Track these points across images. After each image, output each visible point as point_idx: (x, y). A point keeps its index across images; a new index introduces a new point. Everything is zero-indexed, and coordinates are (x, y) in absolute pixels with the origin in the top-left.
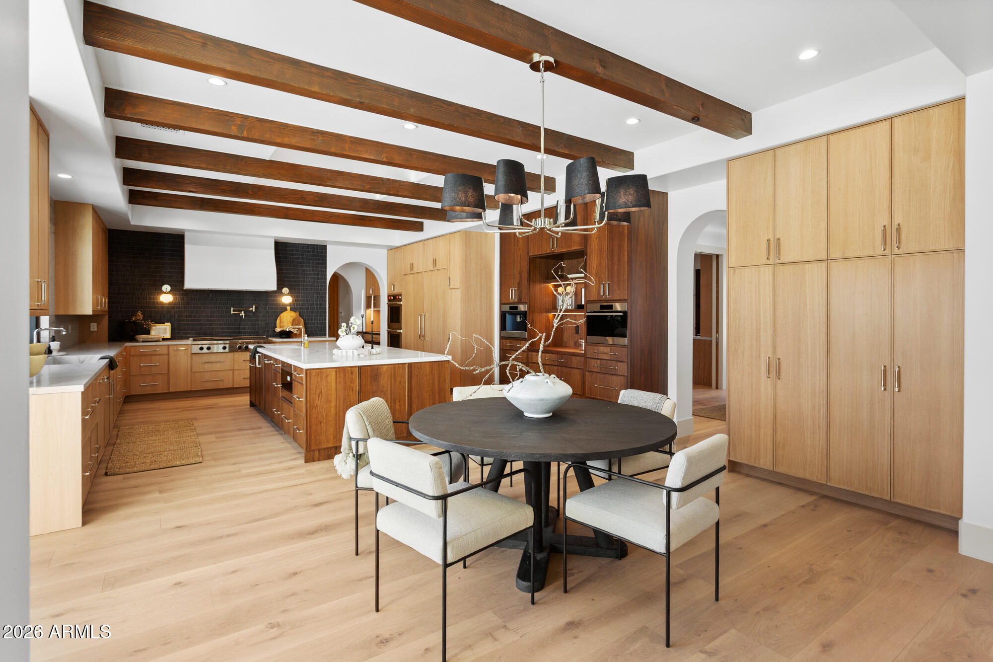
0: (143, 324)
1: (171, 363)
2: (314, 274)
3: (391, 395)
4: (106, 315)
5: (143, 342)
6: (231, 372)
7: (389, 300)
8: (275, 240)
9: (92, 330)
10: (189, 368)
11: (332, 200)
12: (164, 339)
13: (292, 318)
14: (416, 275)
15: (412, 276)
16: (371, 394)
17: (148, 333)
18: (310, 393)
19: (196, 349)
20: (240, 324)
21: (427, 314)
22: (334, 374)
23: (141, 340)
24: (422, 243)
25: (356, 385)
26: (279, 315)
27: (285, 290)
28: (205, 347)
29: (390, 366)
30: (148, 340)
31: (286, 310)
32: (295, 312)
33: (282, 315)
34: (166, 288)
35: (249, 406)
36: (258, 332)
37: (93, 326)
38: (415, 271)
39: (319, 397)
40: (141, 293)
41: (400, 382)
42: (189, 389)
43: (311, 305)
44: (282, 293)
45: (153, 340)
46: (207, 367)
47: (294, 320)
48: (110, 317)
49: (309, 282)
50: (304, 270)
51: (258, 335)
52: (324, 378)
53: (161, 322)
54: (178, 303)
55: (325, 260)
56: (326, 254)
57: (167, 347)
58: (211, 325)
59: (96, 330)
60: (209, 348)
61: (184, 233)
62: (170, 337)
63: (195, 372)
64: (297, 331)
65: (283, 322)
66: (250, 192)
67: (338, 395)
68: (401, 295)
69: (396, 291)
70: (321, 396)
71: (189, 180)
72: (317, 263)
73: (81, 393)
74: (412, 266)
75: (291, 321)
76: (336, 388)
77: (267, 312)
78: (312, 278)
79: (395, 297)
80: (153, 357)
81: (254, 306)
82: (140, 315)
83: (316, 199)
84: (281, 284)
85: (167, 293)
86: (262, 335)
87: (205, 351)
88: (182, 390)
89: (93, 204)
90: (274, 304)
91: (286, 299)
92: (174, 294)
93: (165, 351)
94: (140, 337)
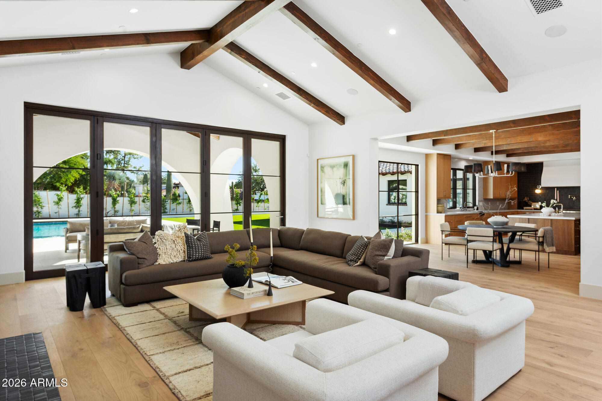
0: (528, 202)
9: (512, 204)
17: (531, 206)
20: (574, 204)
30: (527, 209)
34: (539, 187)
40: (528, 189)
48: (518, 199)
54: (545, 193)
61: (543, 162)
62: (539, 208)
73: (444, 216)
82: (527, 199)
92: (541, 189)
94: (525, 208)
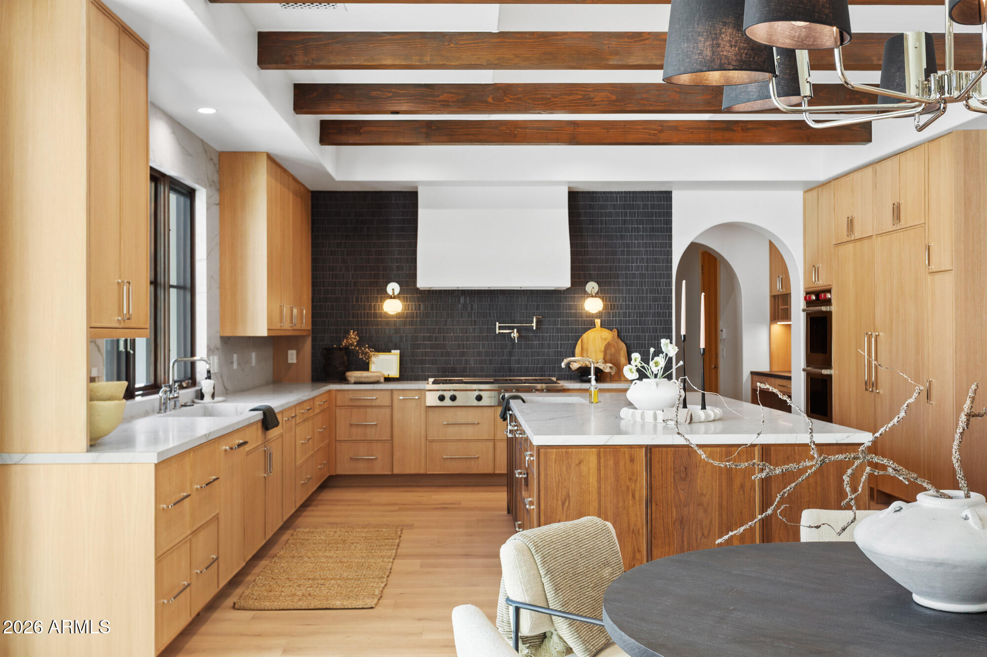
0: (358, 352)
1: (395, 423)
2: (646, 252)
3: (721, 515)
4: (307, 336)
5: (355, 383)
6: (491, 444)
7: (809, 303)
8: (569, 188)
9: (290, 361)
10: (423, 433)
11: (644, 96)
12: (388, 380)
13: (606, 343)
14: (858, 243)
15: (851, 245)
16: (674, 509)
17: (365, 367)
18: (546, 494)
19: (432, 399)
20: (511, 354)
21: (881, 334)
22: (593, 460)
23: (352, 380)
24: (870, 170)
25: (641, 488)
26: (579, 337)
27: (592, 287)
28: (448, 395)
29: (718, 449)
30: (363, 380)
31: (592, 325)
32: (611, 330)
33: (585, 336)
34: (393, 288)
35: (506, 512)
36: (542, 369)
37: (292, 355)
38: (857, 235)
39: (563, 504)
40: (357, 298)
41: (742, 486)
42: (422, 471)
43: (641, 315)
44: (585, 292)
45: (370, 380)
46: (452, 433)
47: (608, 346)
48: (314, 340)
49: (637, 268)
50: (628, 245)
51: (542, 376)
52: (573, 466)
53: (388, 350)
54: (412, 316)
55: (669, 222)
56: (671, 208)
57: (388, 393)
58: (463, 354)
59: (295, 361)
60: (453, 398)
61: (417, 188)
62: (397, 376)
63: (432, 441)
64: (611, 368)
65: (587, 350)
66: (490, 100)
67: (602, 503)
68: (829, 291)
69: (821, 283)
70: (567, 504)
71: (390, 92)
72: (653, 230)
73: (153, 466)
74: (851, 222)
75: (603, 349)
76: (599, 488)
77: (559, 330)
78: (642, 260)
79: (817, 294)
80: (369, 410)
81: (535, 320)
82: (353, 337)
83: (614, 97)
84: (579, 275)
85: (394, 298)
86: (549, 376)
87: (448, 402)
88: (413, 472)
89: (269, 151)
90: (571, 315)
91: (593, 305)
92: (405, 300)
93: (386, 401)
94: (353, 375)
